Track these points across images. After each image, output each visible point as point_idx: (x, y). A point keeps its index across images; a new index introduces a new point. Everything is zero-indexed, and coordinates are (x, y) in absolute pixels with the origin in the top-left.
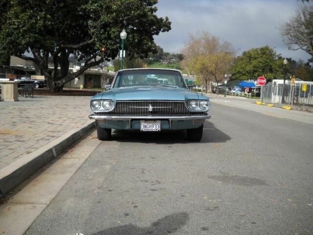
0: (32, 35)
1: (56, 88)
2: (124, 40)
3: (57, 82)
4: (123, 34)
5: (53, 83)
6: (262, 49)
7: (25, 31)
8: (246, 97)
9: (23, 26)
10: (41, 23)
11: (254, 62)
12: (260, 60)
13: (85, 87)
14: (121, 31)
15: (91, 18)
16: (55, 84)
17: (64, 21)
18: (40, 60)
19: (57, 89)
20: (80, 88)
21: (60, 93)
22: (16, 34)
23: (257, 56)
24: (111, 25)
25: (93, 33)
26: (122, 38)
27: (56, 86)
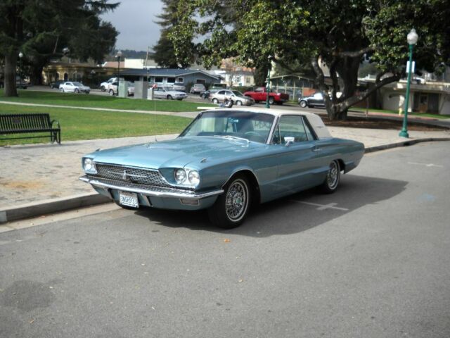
0: (276, 40)
1: (336, 114)
2: (413, 45)
3: (337, 105)
4: (412, 37)
5: (333, 106)
7: (265, 36)
9: (264, 29)
10: (295, 22)
13: (414, 110)
14: (409, 32)
15: (367, 13)
16: (335, 107)
17: (331, 18)
18: (318, 72)
19: (337, 116)
20: (398, 112)
21: (341, 122)
22: (255, 40)
24: (396, 23)
25: (371, 35)
26: (410, 43)
27: (335, 110)
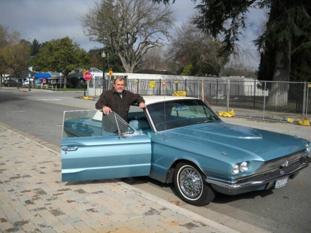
6: (63, 40)
8: (51, 90)
11: (56, 54)
12: (62, 51)
23: (58, 47)
